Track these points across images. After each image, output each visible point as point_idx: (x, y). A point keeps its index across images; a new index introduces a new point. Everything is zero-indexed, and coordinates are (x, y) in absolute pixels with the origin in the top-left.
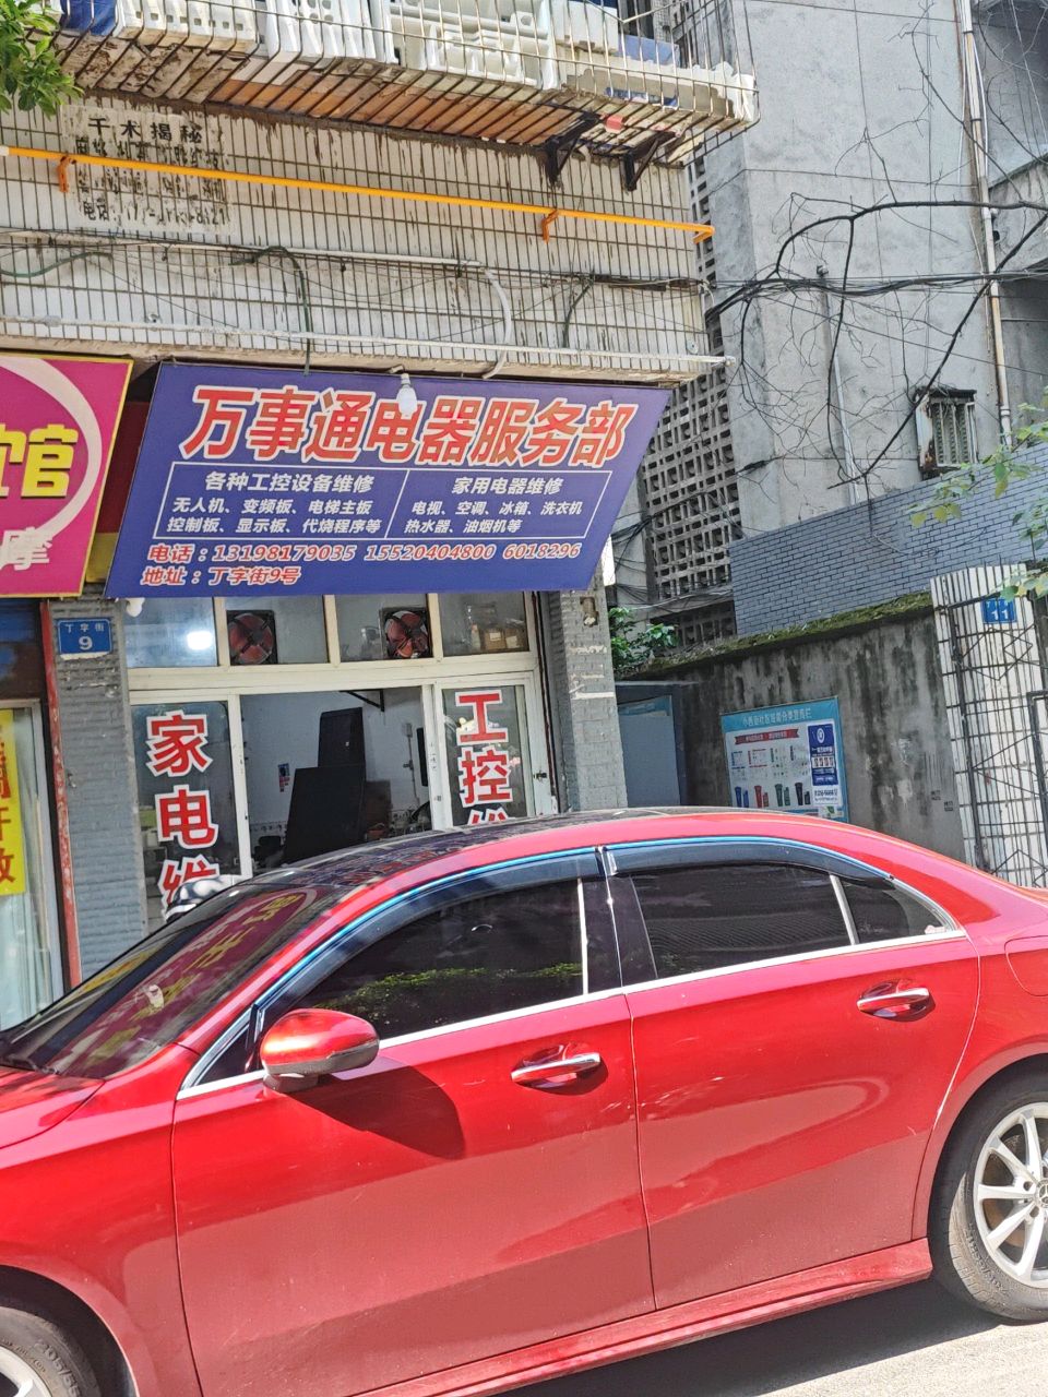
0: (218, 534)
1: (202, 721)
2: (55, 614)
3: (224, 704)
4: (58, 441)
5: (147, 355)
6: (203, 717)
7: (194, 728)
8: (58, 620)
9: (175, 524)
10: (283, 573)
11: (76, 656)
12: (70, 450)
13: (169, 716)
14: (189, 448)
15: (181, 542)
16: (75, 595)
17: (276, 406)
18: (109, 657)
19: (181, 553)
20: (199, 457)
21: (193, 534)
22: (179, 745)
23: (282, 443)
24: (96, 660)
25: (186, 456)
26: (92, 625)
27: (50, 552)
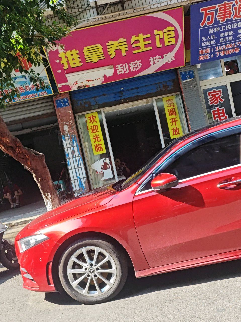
0: (215, 44)
1: (221, 91)
2: (179, 71)
3: (226, 86)
4: (170, 31)
5: (186, 4)
6: (221, 89)
7: (219, 92)
8: (181, 73)
9: (203, 44)
10: (235, 50)
11: (186, 81)
12: (174, 32)
13: (212, 91)
14: (202, 25)
15: (206, 48)
16: (184, 66)
17: (223, 7)
18: (194, 79)
19: (207, 51)
20: (205, 26)
21: (209, 45)
22: (216, 97)
23: (227, 17)
24: (191, 81)
25: (202, 27)
26: (189, 72)
27: (175, 57)
